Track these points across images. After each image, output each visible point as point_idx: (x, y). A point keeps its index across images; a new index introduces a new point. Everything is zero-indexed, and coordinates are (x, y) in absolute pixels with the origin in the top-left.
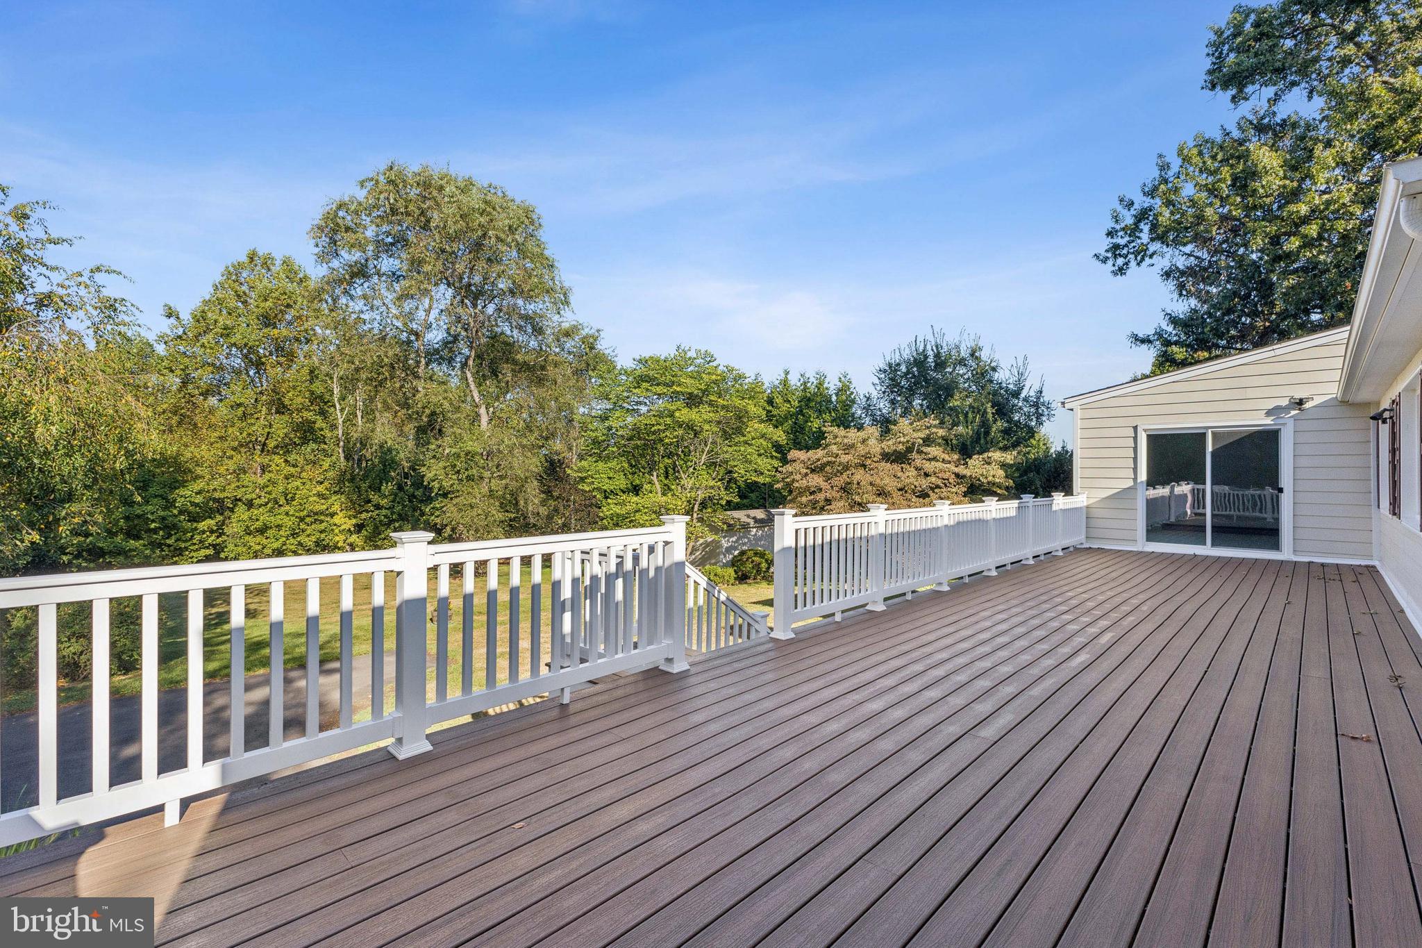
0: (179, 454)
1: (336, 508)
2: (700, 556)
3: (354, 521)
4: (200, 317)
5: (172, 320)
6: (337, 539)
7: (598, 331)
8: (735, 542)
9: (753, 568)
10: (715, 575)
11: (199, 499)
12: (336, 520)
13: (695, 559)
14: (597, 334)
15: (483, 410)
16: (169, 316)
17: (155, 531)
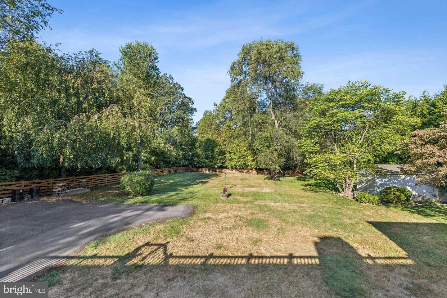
0: (215, 140)
1: (248, 154)
2: (364, 186)
3: (252, 158)
4: (221, 105)
5: (216, 106)
6: (248, 163)
7: (322, 85)
8: (387, 182)
9: (395, 198)
10: (364, 198)
11: (219, 151)
12: (248, 158)
13: (362, 187)
14: (321, 87)
15: (276, 122)
16: (215, 105)
17: (211, 158)
